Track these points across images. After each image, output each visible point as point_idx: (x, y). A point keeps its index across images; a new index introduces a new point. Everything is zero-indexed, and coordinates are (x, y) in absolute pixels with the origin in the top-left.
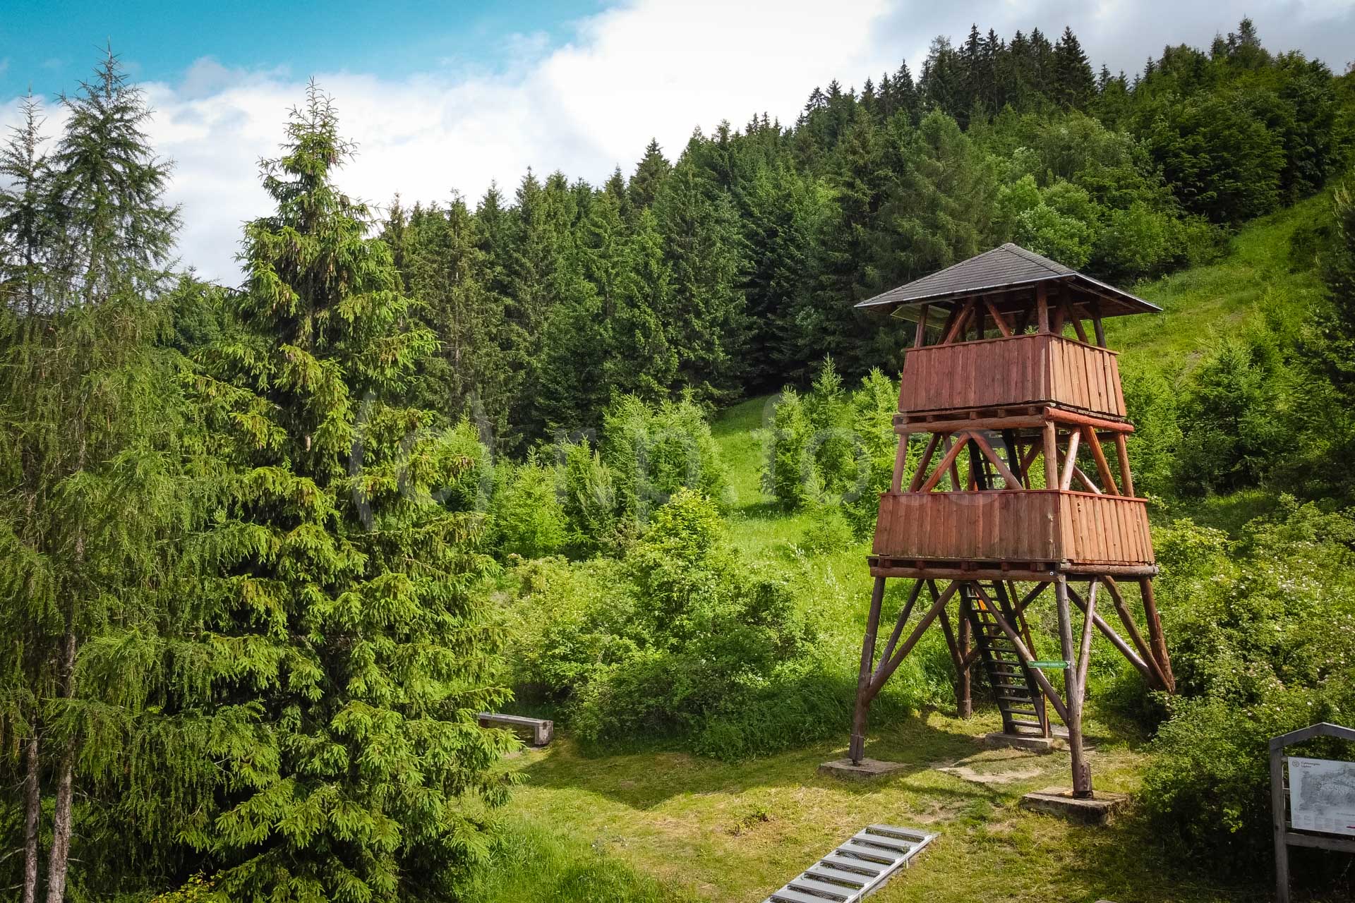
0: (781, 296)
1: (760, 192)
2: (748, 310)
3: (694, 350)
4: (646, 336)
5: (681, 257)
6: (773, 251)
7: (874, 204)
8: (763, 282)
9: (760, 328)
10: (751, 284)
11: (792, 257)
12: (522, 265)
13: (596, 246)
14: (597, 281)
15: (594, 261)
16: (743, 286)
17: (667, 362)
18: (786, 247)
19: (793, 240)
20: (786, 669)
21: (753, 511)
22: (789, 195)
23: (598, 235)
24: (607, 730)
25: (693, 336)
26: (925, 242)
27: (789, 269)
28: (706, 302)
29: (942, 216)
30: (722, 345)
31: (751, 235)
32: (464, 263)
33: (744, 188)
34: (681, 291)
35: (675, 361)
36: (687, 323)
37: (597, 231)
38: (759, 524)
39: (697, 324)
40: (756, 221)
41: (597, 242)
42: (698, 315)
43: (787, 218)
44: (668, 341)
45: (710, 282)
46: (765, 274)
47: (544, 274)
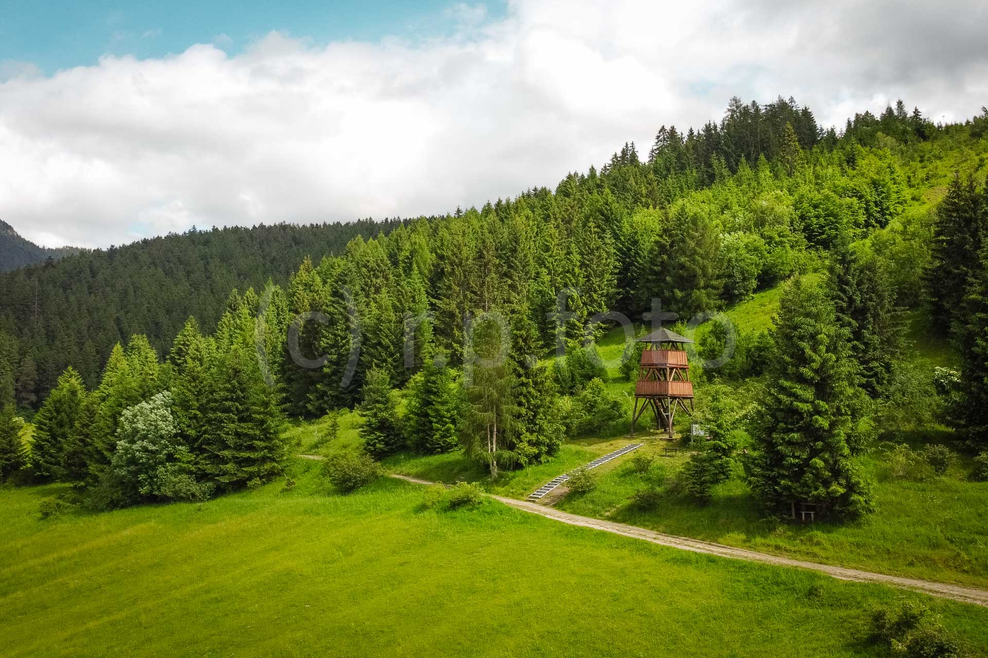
0: (633, 280)
1: (624, 230)
2: (618, 286)
3: (594, 307)
4: (573, 301)
5: (588, 265)
6: (629, 258)
7: (671, 246)
8: (625, 272)
9: (623, 294)
10: (619, 273)
11: (638, 262)
12: (514, 263)
13: (547, 251)
14: (547, 268)
15: (546, 259)
16: (616, 274)
17: (582, 313)
18: (635, 257)
19: (638, 254)
20: (620, 420)
21: (616, 380)
22: (637, 232)
23: (547, 246)
24: (578, 434)
25: (593, 301)
26: (690, 267)
27: (636, 267)
28: (599, 286)
29: (697, 257)
30: (606, 305)
31: (619, 250)
32: (490, 266)
33: (617, 226)
34: (588, 281)
35: (586, 313)
36: (591, 296)
37: (548, 244)
38: (618, 385)
39: (595, 296)
40: (622, 243)
41: (547, 249)
42: (595, 291)
43: (635, 243)
44: (583, 303)
45: (601, 276)
46: (626, 268)
47: (524, 267)
